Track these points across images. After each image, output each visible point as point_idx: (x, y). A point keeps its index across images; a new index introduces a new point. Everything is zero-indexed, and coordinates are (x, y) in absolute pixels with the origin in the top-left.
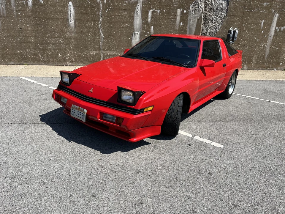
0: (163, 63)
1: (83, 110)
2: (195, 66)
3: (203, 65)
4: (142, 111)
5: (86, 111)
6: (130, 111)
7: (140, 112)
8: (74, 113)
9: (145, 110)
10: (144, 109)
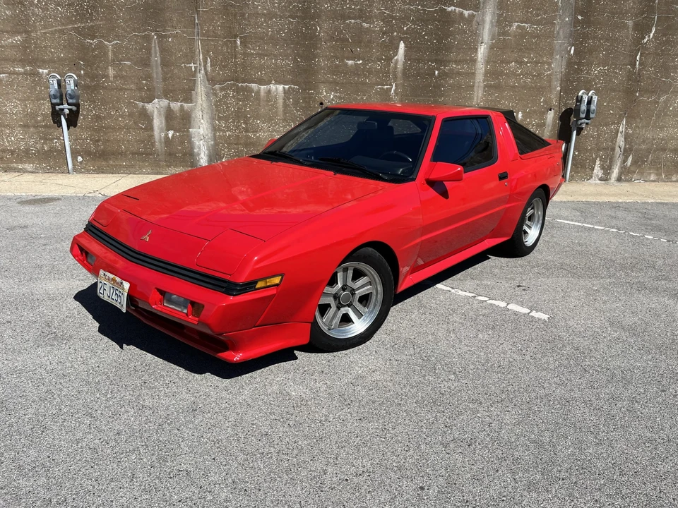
0: (337, 171)
1: (122, 283)
2: (414, 180)
3: (433, 177)
4: (250, 288)
5: (127, 285)
6: (223, 287)
7: (246, 289)
8: (104, 289)
9: (260, 285)
10: (256, 282)
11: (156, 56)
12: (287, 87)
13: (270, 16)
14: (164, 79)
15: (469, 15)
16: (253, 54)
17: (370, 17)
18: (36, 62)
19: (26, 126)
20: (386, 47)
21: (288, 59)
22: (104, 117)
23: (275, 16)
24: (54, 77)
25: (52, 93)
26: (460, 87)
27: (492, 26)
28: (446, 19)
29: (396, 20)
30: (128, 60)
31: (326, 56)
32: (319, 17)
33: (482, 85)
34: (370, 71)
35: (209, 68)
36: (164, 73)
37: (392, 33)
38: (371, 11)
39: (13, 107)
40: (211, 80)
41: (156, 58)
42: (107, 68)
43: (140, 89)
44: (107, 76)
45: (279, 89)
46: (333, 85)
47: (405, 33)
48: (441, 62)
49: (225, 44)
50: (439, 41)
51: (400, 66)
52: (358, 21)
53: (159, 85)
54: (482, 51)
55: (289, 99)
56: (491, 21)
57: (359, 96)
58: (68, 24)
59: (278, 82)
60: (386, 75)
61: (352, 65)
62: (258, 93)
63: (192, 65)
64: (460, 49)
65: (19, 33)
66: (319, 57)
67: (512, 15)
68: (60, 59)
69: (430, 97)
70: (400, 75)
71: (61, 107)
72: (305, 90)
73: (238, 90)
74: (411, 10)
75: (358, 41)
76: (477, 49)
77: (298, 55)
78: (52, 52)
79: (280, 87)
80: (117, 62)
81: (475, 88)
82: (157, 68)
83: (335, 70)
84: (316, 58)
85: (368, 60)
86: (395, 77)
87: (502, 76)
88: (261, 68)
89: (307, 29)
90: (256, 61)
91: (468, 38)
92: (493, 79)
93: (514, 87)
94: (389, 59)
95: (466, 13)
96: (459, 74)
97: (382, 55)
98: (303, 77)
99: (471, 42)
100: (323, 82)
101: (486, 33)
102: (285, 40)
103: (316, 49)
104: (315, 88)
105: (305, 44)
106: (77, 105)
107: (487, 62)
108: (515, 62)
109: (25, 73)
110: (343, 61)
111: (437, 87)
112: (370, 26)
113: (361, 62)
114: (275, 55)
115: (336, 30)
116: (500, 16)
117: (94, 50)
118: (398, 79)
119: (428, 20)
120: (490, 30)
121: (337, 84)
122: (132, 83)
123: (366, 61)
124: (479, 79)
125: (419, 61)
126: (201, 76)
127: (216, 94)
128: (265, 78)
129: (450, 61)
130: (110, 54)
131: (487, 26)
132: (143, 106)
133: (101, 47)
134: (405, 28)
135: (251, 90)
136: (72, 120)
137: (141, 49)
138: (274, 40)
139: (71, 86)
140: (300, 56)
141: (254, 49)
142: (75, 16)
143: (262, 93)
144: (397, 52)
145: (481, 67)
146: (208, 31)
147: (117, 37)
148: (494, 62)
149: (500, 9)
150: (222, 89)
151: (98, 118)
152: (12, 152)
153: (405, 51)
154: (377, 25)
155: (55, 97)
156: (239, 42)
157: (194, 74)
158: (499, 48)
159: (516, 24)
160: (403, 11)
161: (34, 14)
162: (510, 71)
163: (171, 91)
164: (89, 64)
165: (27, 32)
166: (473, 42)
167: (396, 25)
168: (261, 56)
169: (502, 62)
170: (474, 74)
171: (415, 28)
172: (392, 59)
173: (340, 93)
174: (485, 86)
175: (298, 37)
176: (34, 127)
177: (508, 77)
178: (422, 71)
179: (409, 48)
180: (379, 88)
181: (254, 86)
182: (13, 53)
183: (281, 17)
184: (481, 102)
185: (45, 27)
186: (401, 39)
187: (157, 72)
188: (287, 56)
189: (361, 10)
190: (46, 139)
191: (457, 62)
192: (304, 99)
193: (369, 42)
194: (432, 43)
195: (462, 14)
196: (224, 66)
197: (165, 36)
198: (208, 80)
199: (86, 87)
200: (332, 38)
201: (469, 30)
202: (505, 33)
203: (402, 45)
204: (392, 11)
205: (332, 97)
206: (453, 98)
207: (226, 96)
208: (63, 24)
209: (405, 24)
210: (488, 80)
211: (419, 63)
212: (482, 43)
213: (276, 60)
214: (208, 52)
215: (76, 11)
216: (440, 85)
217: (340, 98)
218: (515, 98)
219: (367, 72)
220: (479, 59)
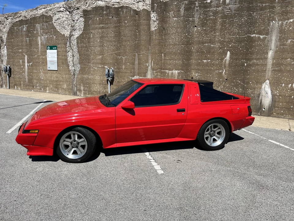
9: (31, 132)
10: (29, 131)
11: (137, 61)
12: (179, 71)
13: (175, 45)
14: (138, 69)
15: (263, 38)
16: (167, 59)
17: (214, 42)
18: (104, 64)
19: (100, 84)
20: (221, 54)
21: (180, 60)
22: (120, 82)
23: (176, 44)
24: (107, 68)
25: (106, 74)
26: (258, 71)
27: (276, 42)
28: (251, 40)
29: (226, 42)
30: (129, 63)
31: (195, 59)
32: (193, 44)
33: (271, 70)
34: (213, 64)
35: (152, 65)
36: (139, 67)
37: (224, 48)
38: (215, 40)
39: (97, 78)
40: (153, 69)
41: (137, 62)
42: (122, 66)
43: (131, 72)
44: (122, 68)
45: (176, 72)
46: (197, 70)
47: (231, 47)
48: (248, 60)
49: (158, 56)
50: (247, 50)
51: (227, 62)
52: (209, 44)
53: (137, 71)
54: (270, 54)
55: (180, 76)
56: (276, 40)
57: (208, 75)
58: (113, 52)
59: (176, 70)
60: (221, 66)
61: (206, 62)
62: (168, 74)
63: (147, 64)
64: (258, 53)
65: (101, 55)
66: (192, 59)
67: (288, 36)
68: (110, 63)
69: (242, 75)
70: (227, 66)
71: (108, 78)
72: (186, 72)
73: (161, 73)
74: (234, 38)
75: (209, 52)
76: (268, 53)
77: (184, 59)
78: (108, 61)
79: (177, 72)
80: (125, 64)
81: (267, 71)
82: (136, 65)
83: (199, 64)
84: (191, 60)
85: (213, 60)
86: (225, 67)
87: (282, 65)
88: (170, 64)
89: (188, 49)
90: (168, 62)
91: (262, 48)
92: (277, 67)
93: (290, 71)
94: (222, 59)
95: (262, 37)
96: (258, 65)
97: (219, 57)
98: (186, 67)
99: (264, 50)
100: (193, 69)
101: (273, 45)
102: (179, 53)
103: (191, 56)
104: (190, 72)
105: (187, 54)
106: (113, 78)
107: (274, 59)
108: (290, 58)
109: (101, 67)
110: (202, 60)
111: (247, 71)
112: (214, 46)
113: (210, 61)
114: (175, 59)
115: (199, 48)
116: (280, 37)
117: (119, 60)
118: (227, 67)
119: (241, 41)
120: (275, 44)
121: (198, 70)
122: (129, 70)
123: (212, 60)
124: (269, 67)
125: (236, 59)
126: (150, 67)
127: (154, 74)
128: (171, 68)
129: (252, 59)
130: (124, 61)
131: (273, 42)
132: (131, 78)
133: (121, 59)
134: (230, 46)
135: (166, 73)
136: (112, 83)
137: (133, 59)
138: (175, 54)
139: (111, 72)
140: (185, 60)
141: (168, 57)
142: (115, 49)
143: (170, 74)
144: (226, 56)
145: (270, 61)
146: (153, 52)
147: (126, 55)
148: (278, 59)
149: (280, 34)
150: (156, 72)
151: (119, 82)
152: (96, 92)
153: (230, 55)
154: (217, 45)
155: (106, 75)
156: (163, 55)
157: (147, 67)
158: (281, 52)
159: (290, 40)
160: (230, 38)
161: (105, 49)
162: (287, 63)
163: (140, 73)
164: (118, 64)
165: (103, 55)
166: (266, 50)
167: (226, 44)
168: (170, 60)
169: (282, 59)
170: (266, 64)
171: (235, 45)
172: (224, 59)
173: (200, 73)
174: (273, 70)
175: (184, 52)
176: (102, 84)
177: (286, 66)
178: (238, 64)
179: (232, 54)
180: (217, 72)
181: (167, 71)
182: (99, 61)
183: (178, 45)
184: (270, 78)
185: (108, 53)
186: (228, 50)
187: (136, 67)
188: (180, 59)
189: (210, 40)
190: (105, 88)
191: (256, 59)
192: (185, 76)
193: (214, 52)
194: (244, 51)
195: (259, 37)
196: (157, 64)
197: (140, 54)
198: (152, 69)
199: (117, 72)
200: (198, 52)
201: (263, 44)
202: (284, 45)
203: (229, 53)
204: (224, 39)
205: (197, 75)
206: (254, 76)
207: (157, 75)
208: (112, 52)
209: (230, 44)
210: (274, 68)
211: (237, 60)
212: (271, 50)
213: (176, 61)
214: (153, 59)
215: (116, 47)
216: (247, 70)
217: (200, 76)
218: (291, 76)
219: (212, 65)
220: (269, 58)
